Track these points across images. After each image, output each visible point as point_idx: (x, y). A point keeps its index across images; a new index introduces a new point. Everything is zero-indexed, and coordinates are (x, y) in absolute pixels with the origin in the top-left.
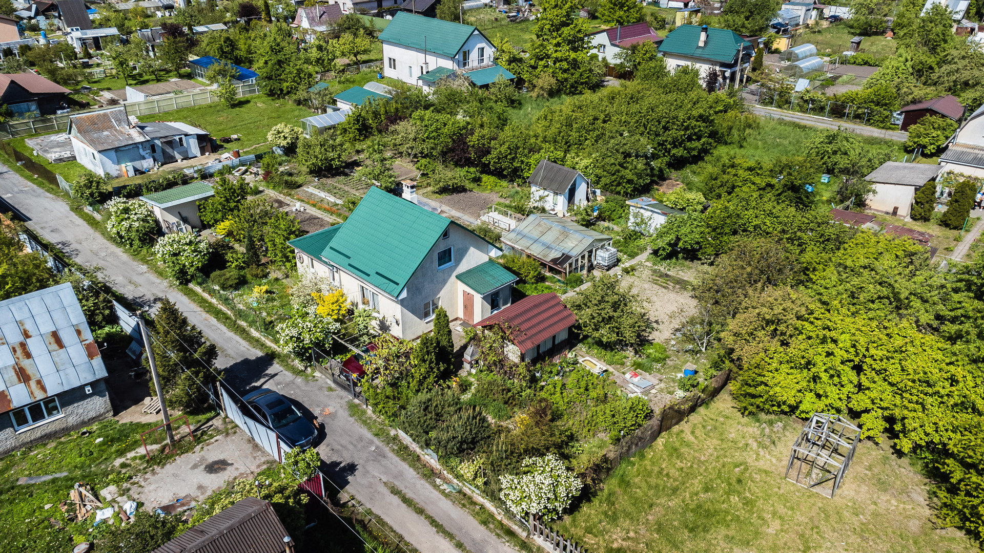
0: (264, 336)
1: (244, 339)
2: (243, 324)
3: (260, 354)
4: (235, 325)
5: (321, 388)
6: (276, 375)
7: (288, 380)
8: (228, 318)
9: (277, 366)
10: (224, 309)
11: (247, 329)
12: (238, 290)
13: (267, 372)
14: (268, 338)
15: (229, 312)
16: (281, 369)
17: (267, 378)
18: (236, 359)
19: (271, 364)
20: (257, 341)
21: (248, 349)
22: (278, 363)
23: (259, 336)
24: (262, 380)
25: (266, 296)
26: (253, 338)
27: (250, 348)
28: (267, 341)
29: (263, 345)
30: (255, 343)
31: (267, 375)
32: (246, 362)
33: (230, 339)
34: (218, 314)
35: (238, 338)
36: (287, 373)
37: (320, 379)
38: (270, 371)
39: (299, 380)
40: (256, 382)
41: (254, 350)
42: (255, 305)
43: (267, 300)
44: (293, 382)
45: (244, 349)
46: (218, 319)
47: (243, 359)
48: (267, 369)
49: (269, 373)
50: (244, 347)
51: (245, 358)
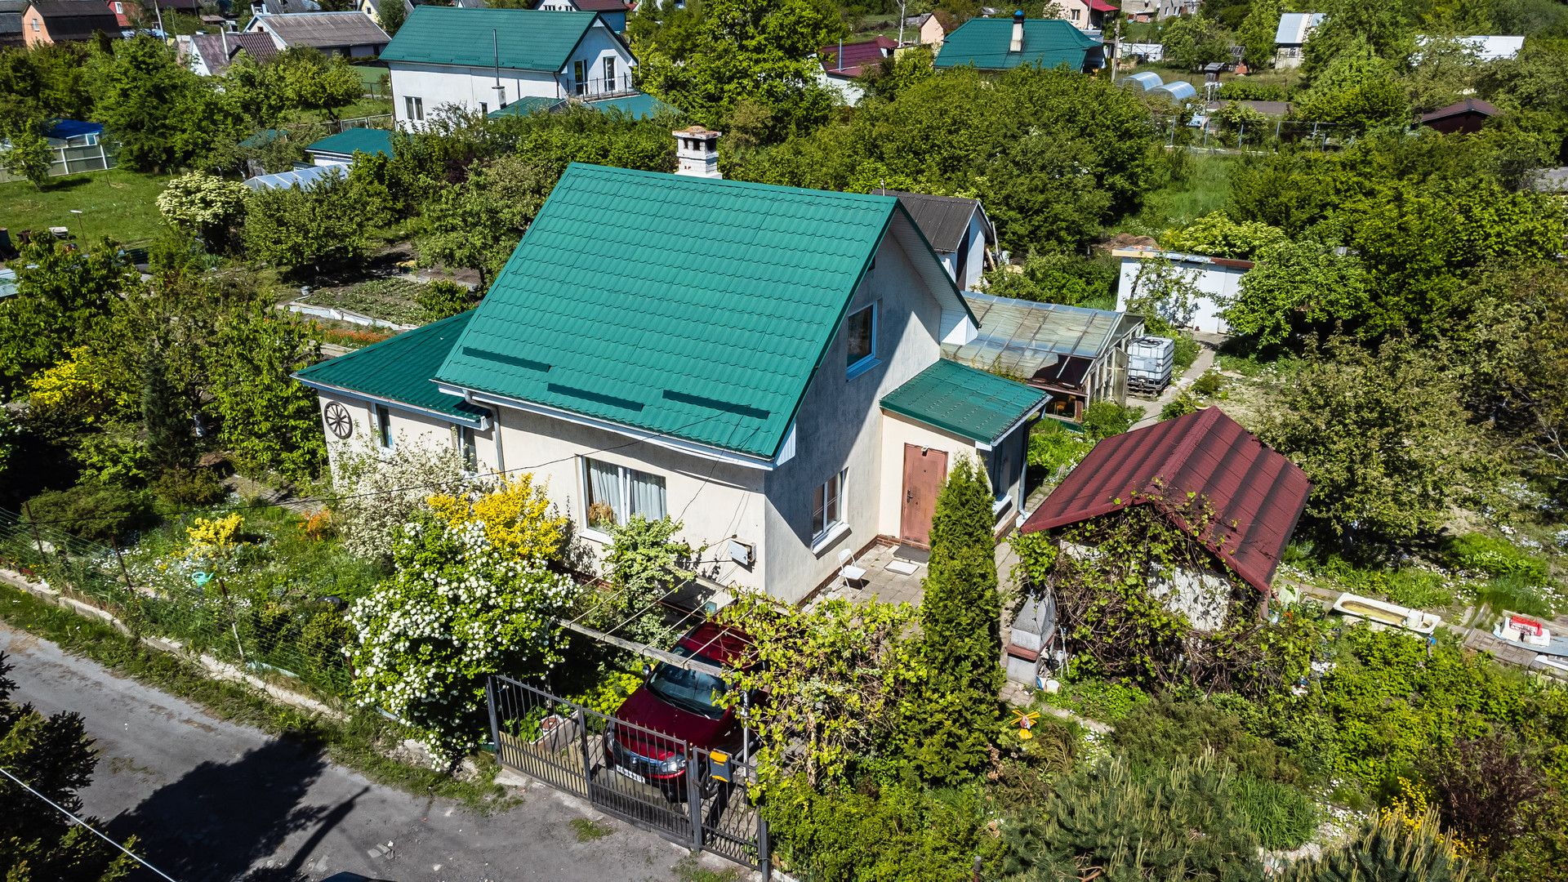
0: (261, 674)
1: (181, 693)
2: (170, 644)
3: (258, 737)
4: (135, 652)
5: (546, 832)
6: (346, 807)
7: (400, 819)
8: (102, 633)
9: (341, 771)
10: (85, 607)
11: (186, 659)
12: (131, 545)
13: (304, 802)
14: (276, 680)
15: (107, 616)
16: (361, 779)
17: (312, 829)
18: (161, 773)
19: (317, 770)
20: (235, 692)
21: (208, 728)
22: (340, 761)
23: (239, 675)
24: (295, 840)
25: (237, 548)
26: (217, 685)
27: (214, 723)
28: (272, 689)
29: (260, 707)
30: (229, 702)
31: (308, 814)
32: (207, 776)
33: (124, 699)
34: (61, 626)
35: (155, 695)
36: (387, 791)
37: (530, 798)
38: (316, 796)
39: (447, 812)
40: (269, 851)
41: (230, 727)
42: (201, 580)
43: (243, 562)
44: (423, 825)
45: (186, 728)
46: (67, 643)
47: (191, 769)
48: (302, 793)
49: (316, 805)
50: (188, 721)
51: (200, 762)
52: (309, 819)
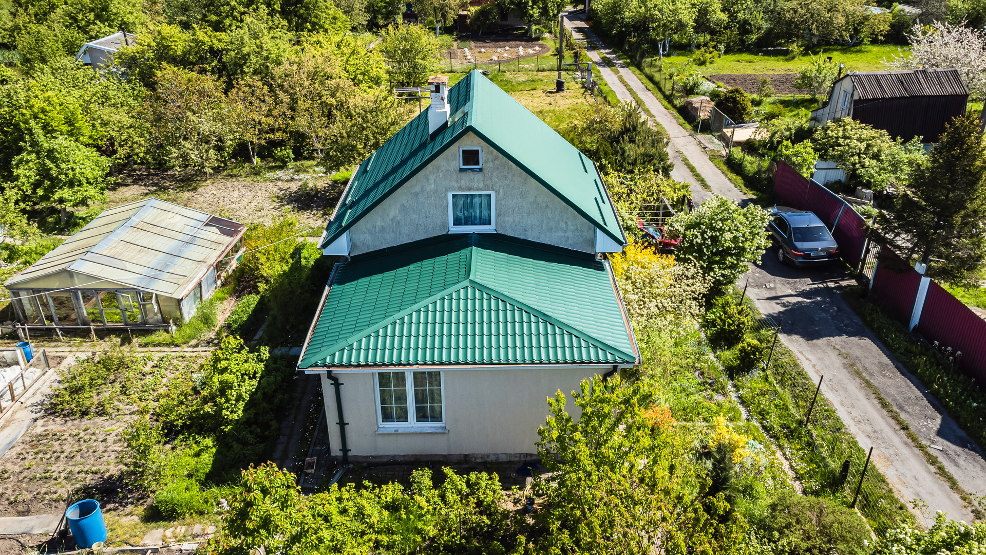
3: (784, 339)
6: (770, 299)
9: (761, 311)
13: (782, 309)
16: (758, 303)
17: (786, 300)
18: (828, 344)
19: (769, 316)
21: (801, 352)
22: (759, 313)
24: (792, 300)
27: (796, 353)
31: (784, 305)
33: (832, 389)
38: (776, 308)
40: (801, 303)
41: (791, 348)
45: (810, 357)
47: (815, 341)
48: (780, 312)
49: (779, 306)
50: (808, 359)
51: (810, 342)
52: (784, 303)
